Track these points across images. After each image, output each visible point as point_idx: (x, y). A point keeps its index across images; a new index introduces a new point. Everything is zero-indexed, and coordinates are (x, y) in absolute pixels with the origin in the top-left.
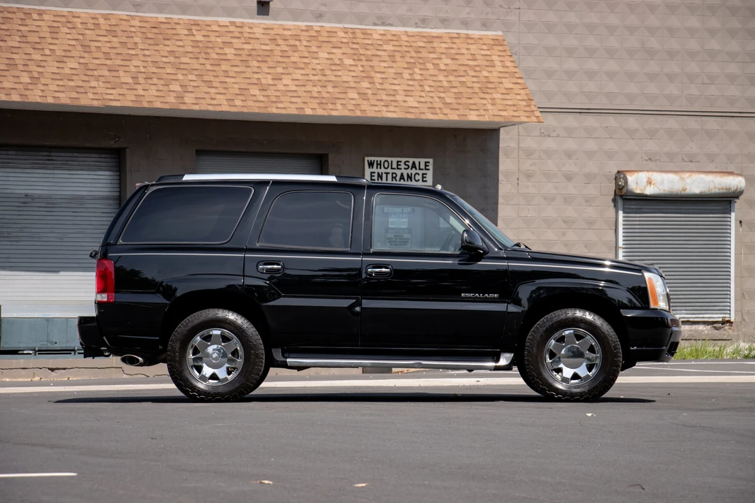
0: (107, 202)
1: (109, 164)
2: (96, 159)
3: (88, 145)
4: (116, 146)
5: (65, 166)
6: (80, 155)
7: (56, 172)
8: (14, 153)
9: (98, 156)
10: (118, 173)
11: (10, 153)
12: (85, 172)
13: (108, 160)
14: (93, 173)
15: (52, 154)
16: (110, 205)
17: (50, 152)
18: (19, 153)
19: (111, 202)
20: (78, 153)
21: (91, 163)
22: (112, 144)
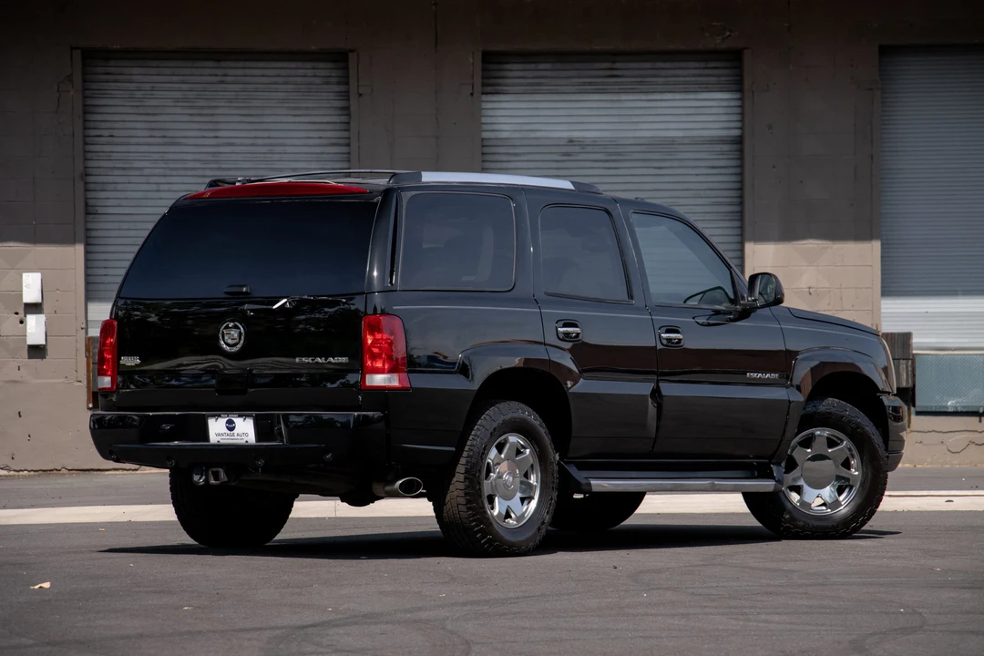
0: (718, 148)
1: (723, 79)
2: (697, 72)
3: (671, 47)
4: (724, 46)
5: (641, 87)
6: (667, 65)
7: (624, 97)
8: (548, 66)
9: (703, 65)
10: (737, 95)
11: (541, 66)
12: (678, 96)
13: (725, 72)
14: (692, 96)
15: (618, 65)
16: (722, 153)
17: (614, 62)
18: (558, 66)
19: (726, 148)
20: (665, 61)
21: (688, 79)
22: (717, 43)
